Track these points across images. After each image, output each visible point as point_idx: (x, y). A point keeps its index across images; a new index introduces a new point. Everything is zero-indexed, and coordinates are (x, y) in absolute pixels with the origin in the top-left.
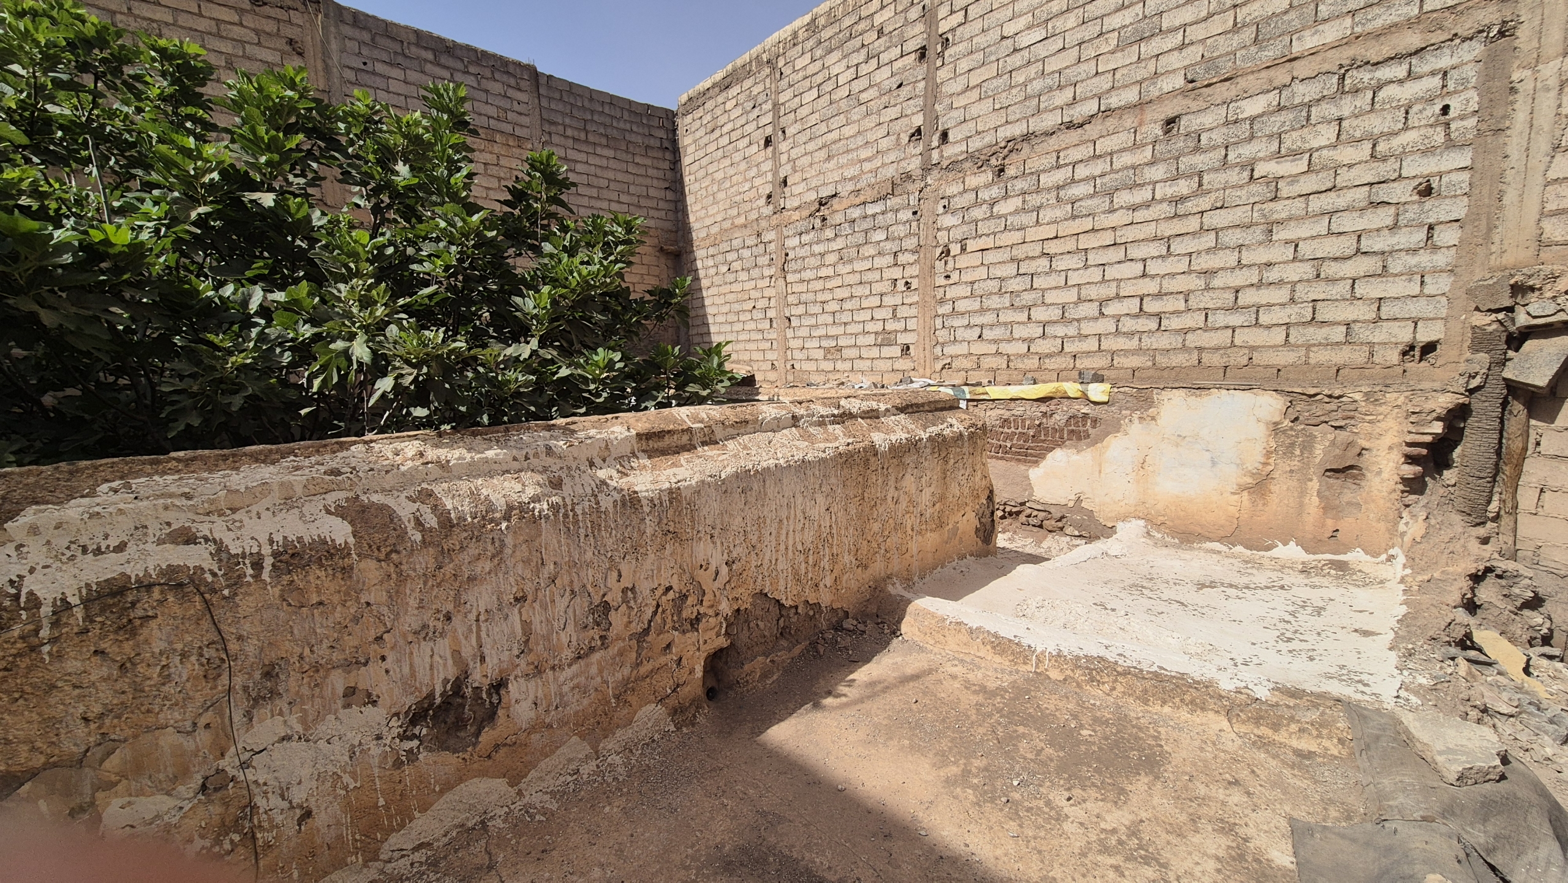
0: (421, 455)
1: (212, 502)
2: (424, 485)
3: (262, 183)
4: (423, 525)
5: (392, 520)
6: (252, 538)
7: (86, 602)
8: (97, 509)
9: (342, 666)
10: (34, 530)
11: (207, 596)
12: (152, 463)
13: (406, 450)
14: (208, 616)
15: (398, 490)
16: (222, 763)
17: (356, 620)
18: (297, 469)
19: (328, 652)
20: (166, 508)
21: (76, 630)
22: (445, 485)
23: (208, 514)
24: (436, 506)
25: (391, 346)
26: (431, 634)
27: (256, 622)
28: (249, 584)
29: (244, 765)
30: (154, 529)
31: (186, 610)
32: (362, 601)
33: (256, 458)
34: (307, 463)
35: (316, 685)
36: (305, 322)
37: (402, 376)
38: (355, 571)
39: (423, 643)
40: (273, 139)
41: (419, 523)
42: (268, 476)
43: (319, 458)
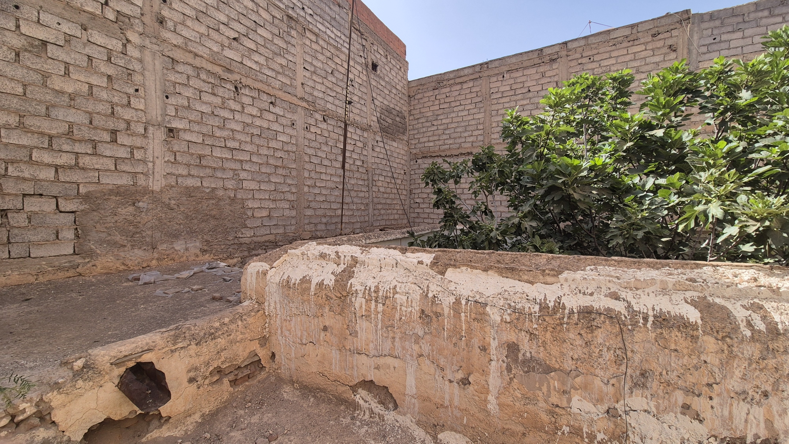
0: (755, 280)
1: (628, 283)
2: (756, 300)
3: (657, 125)
4: (753, 327)
5: (729, 317)
6: (644, 305)
7: (579, 312)
8: (586, 276)
9: (683, 390)
10: (566, 280)
11: (622, 326)
12: (606, 260)
13: (743, 275)
14: (621, 335)
15: (735, 299)
16: (617, 406)
17: (696, 368)
18: (670, 274)
19: (676, 378)
20: (609, 281)
21: (574, 322)
22: (775, 304)
23: (625, 288)
24: (765, 317)
25: (741, 208)
26: (749, 399)
27: (642, 348)
28: (640, 327)
29: (627, 413)
30: (604, 289)
31: (613, 329)
32: (702, 359)
33: (649, 265)
34: (676, 272)
35: (667, 393)
36: (675, 194)
37: (746, 226)
38: (700, 340)
39: (742, 403)
40: (667, 102)
41: (749, 324)
42: (655, 275)
43: (683, 271)
